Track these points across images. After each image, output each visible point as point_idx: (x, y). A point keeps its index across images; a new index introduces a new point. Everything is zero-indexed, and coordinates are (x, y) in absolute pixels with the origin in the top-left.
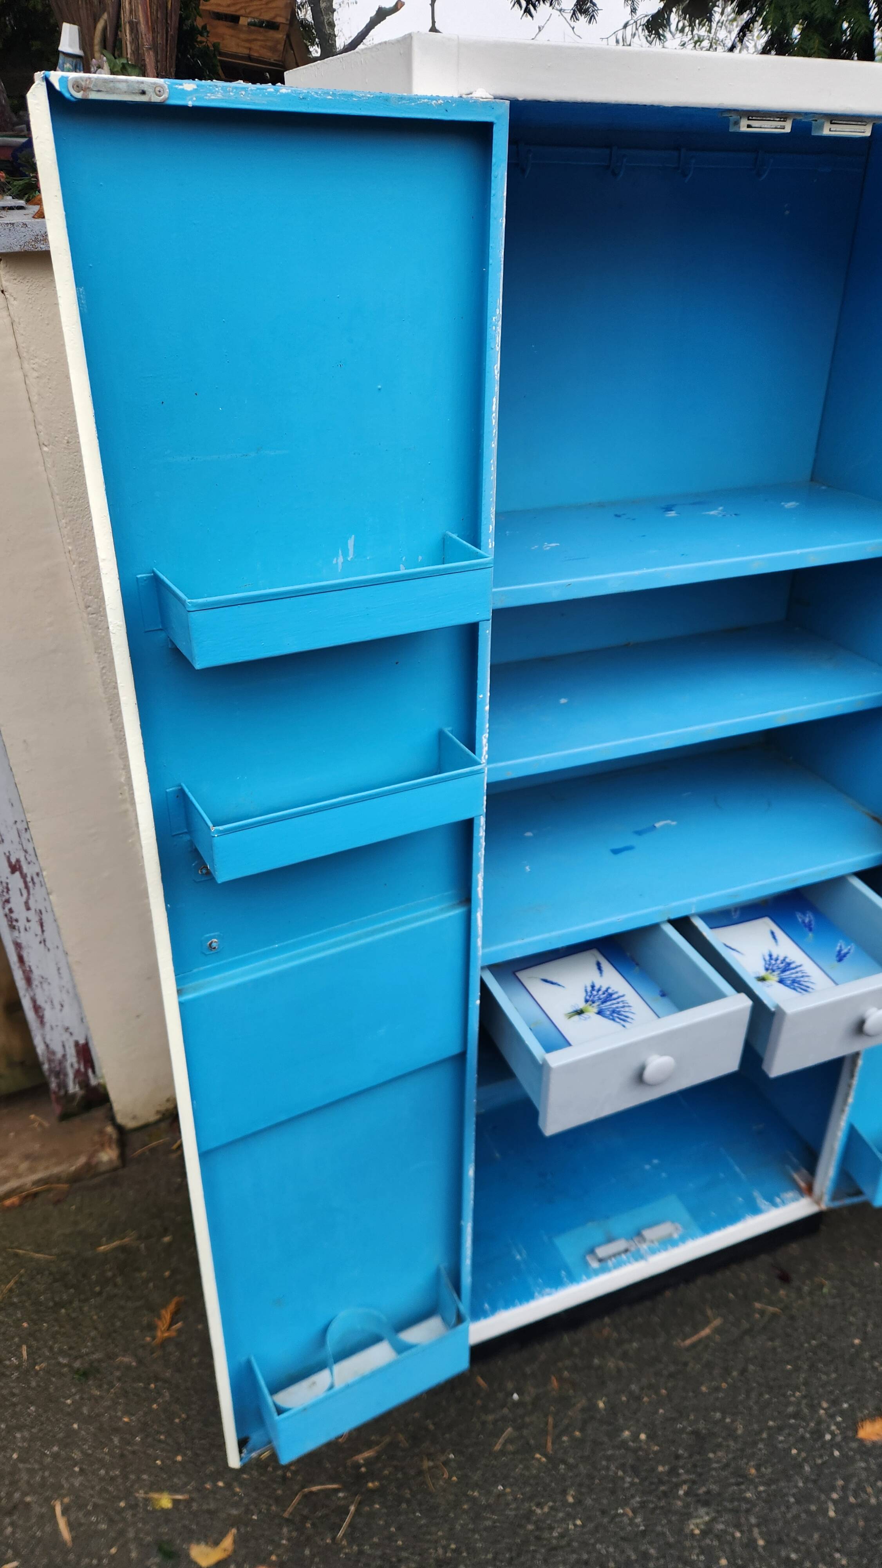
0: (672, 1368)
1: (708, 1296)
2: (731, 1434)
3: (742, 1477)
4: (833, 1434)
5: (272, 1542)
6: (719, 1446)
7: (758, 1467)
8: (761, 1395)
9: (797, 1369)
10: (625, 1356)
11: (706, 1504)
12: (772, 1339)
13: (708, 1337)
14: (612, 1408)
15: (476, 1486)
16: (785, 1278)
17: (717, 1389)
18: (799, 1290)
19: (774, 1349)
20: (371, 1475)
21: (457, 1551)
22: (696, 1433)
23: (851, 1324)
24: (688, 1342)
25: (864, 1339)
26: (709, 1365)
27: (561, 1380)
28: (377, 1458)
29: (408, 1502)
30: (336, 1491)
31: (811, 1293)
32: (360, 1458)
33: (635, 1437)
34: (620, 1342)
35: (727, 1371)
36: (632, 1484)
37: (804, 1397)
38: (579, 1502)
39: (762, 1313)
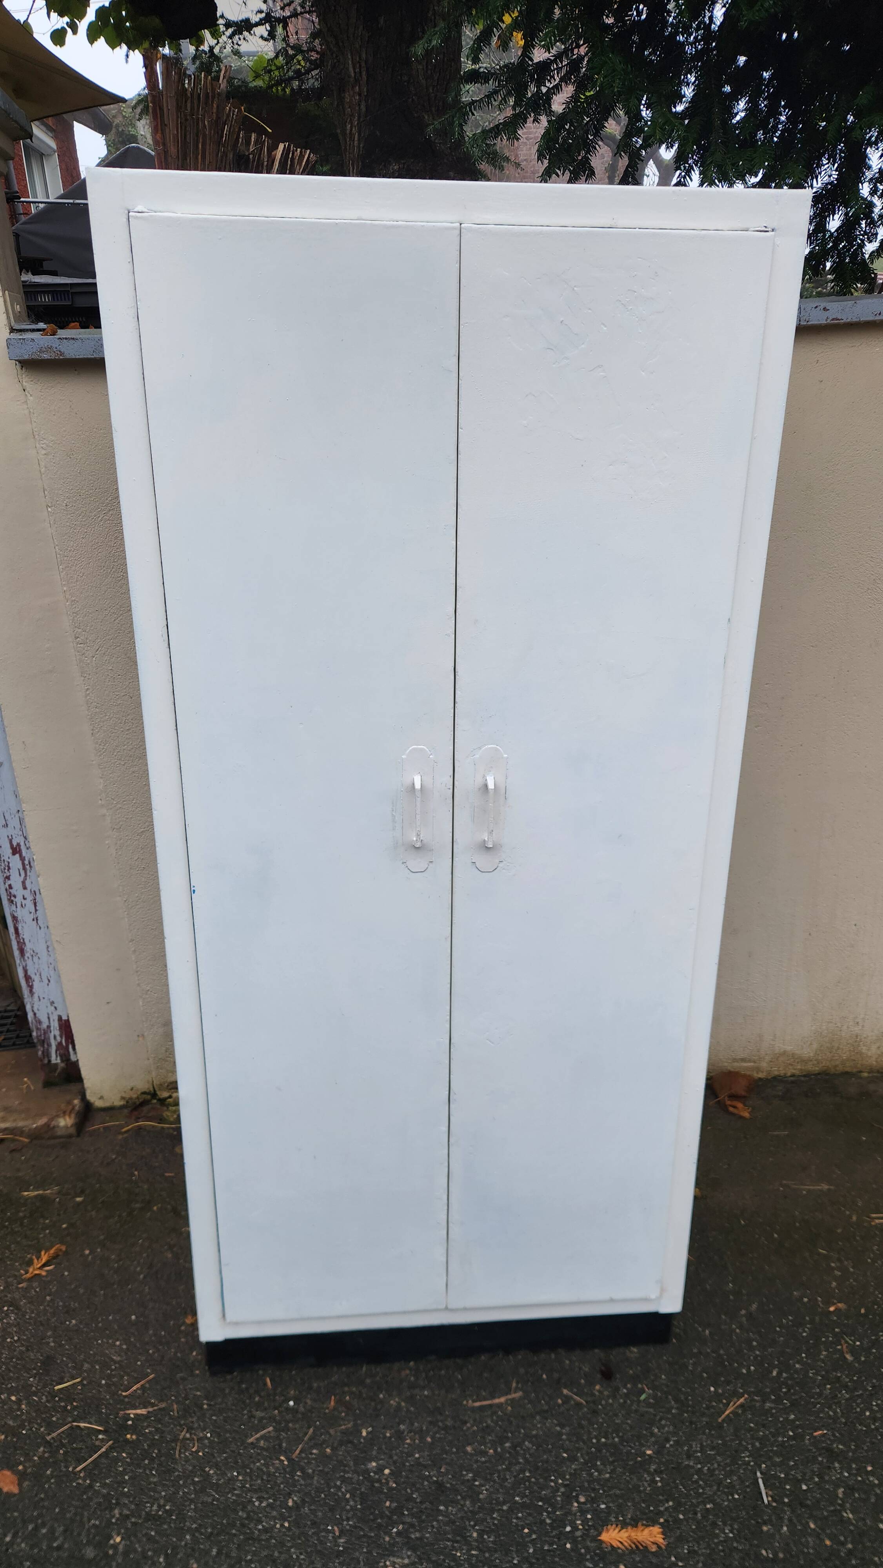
0: (449, 1423)
1: (522, 1371)
2: (473, 1494)
3: (461, 1534)
4: (575, 1528)
5: (27, 1455)
6: (454, 1502)
7: (481, 1533)
8: (523, 1471)
9: (573, 1459)
10: (411, 1400)
11: (414, 1549)
12: (562, 1426)
13: (500, 1406)
14: (372, 1439)
15: (216, 1466)
16: (607, 1375)
17: (484, 1453)
18: (617, 1389)
19: (560, 1434)
20: (134, 1429)
21: (169, 1513)
22: (440, 1485)
23: (652, 1434)
24: (477, 1404)
25: (658, 1453)
26: (487, 1430)
27: (339, 1402)
28: (146, 1417)
29: (152, 1460)
30: (99, 1432)
31: (627, 1396)
32: (132, 1413)
33: (380, 1470)
34: (412, 1386)
35: (502, 1440)
36: (353, 1509)
37: (565, 1486)
38: (297, 1506)
39: (567, 1399)
